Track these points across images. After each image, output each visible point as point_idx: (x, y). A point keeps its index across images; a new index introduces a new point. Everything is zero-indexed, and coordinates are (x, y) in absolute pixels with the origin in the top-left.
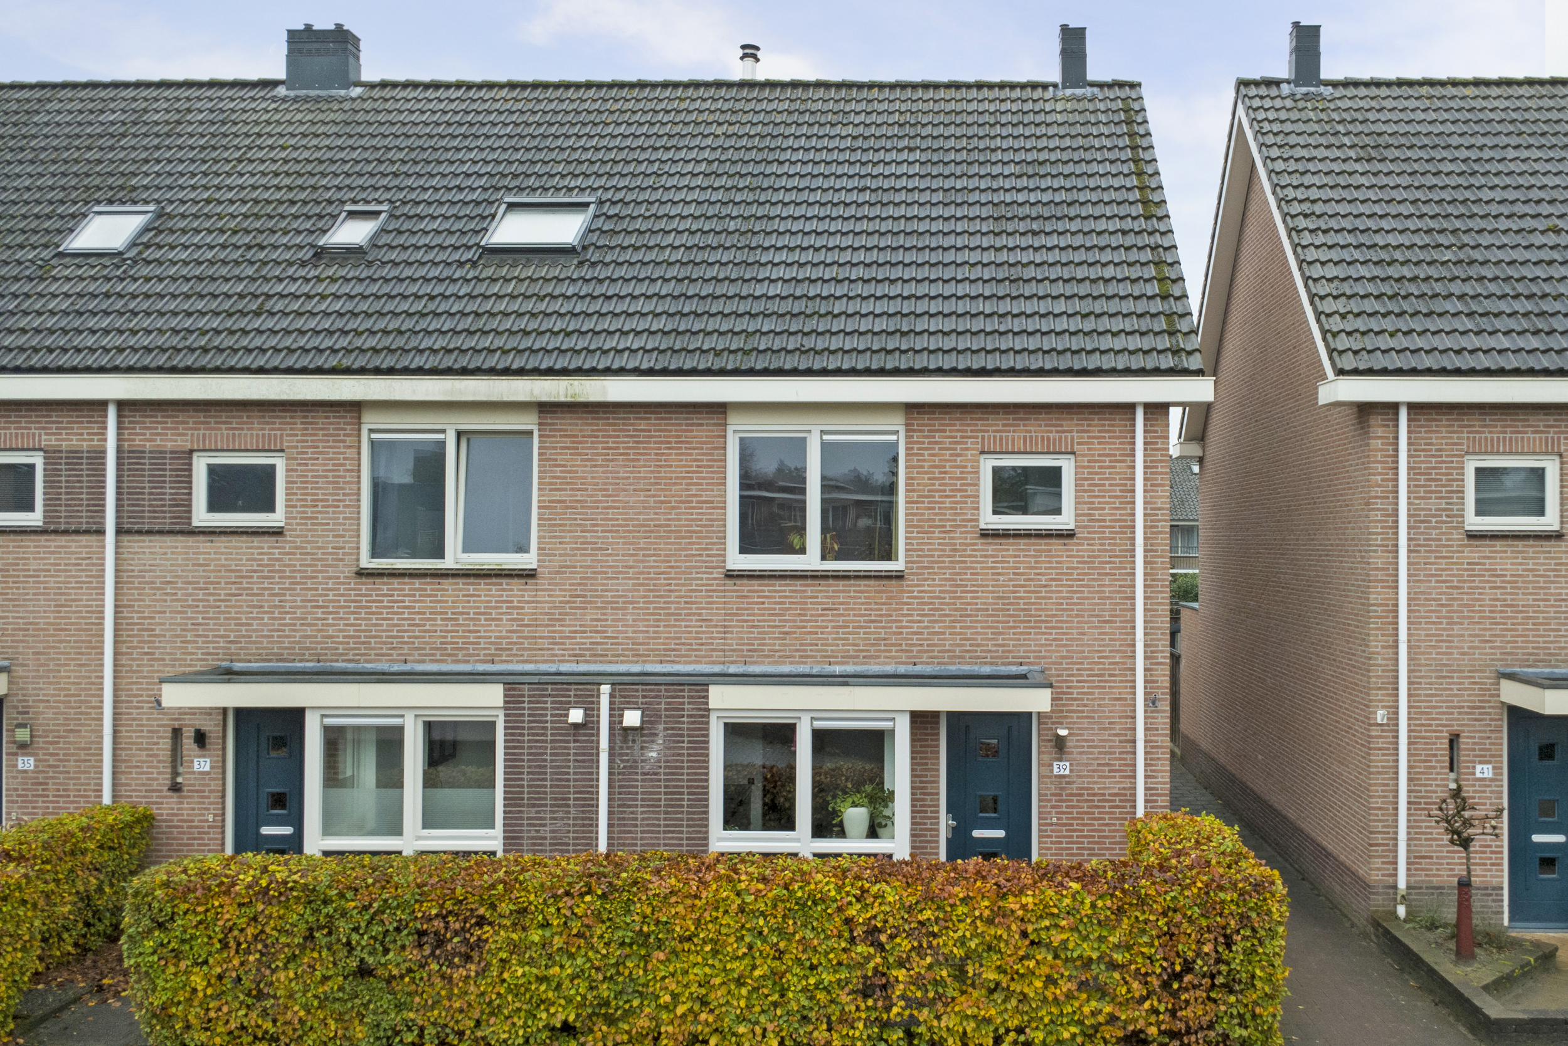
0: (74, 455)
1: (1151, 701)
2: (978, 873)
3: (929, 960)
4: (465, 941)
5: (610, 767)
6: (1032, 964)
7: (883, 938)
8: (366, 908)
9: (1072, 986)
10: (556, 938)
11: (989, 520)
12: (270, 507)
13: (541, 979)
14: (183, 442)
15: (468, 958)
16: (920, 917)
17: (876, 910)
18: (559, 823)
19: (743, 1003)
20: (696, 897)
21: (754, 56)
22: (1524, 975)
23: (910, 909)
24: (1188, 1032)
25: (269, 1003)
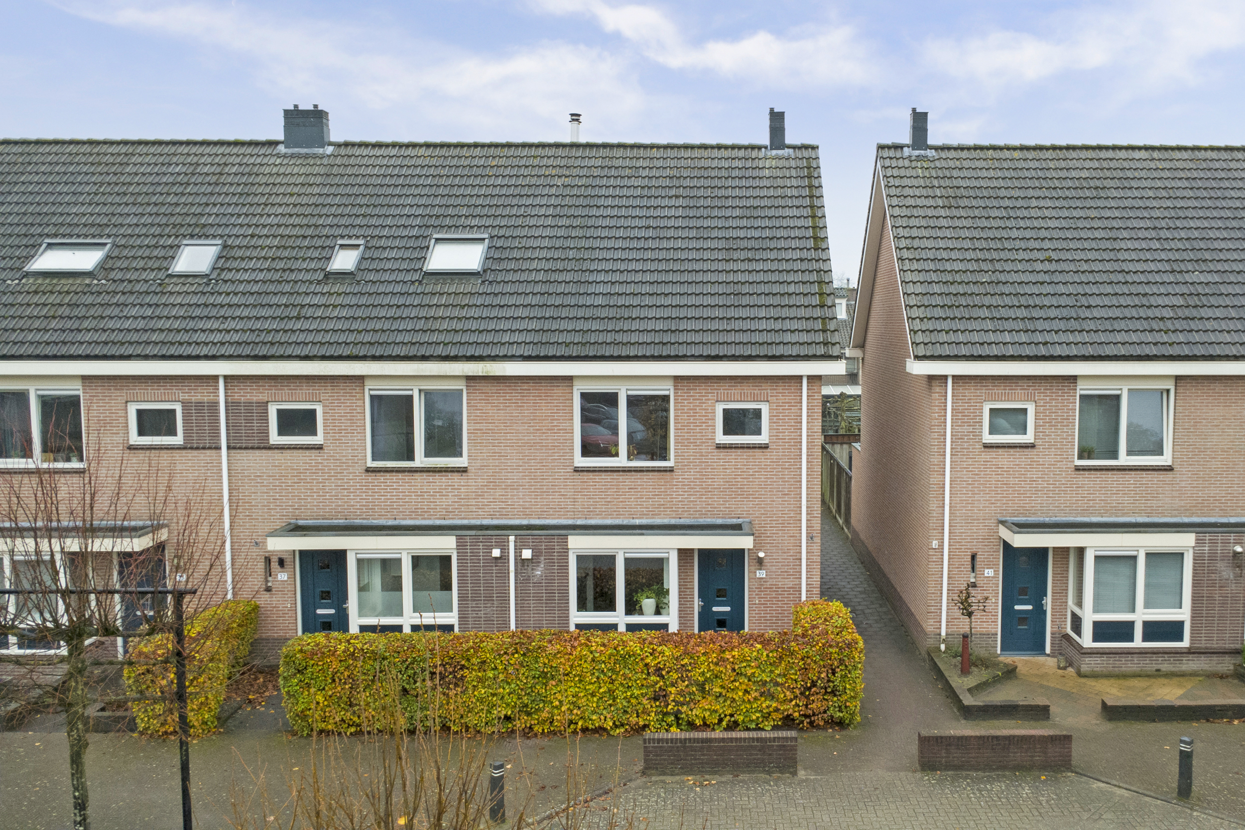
0: (199, 405)
1: (810, 538)
2: (711, 639)
3: (686, 683)
4: (455, 677)
5: (516, 580)
6: (737, 684)
7: (664, 673)
8: (404, 661)
9: (757, 694)
10: (501, 675)
11: (722, 438)
12: (314, 433)
13: (493, 695)
14: (262, 397)
15: (456, 685)
16: (682, 663)
17: (660, 659)
18: (489, 610)
19: (595, 705)
20: (570, 654)
21: (577, 120)
22: (994, 682)
23: (677, 659)
24: (814, 715)
25: (356, 708)
